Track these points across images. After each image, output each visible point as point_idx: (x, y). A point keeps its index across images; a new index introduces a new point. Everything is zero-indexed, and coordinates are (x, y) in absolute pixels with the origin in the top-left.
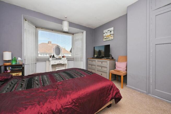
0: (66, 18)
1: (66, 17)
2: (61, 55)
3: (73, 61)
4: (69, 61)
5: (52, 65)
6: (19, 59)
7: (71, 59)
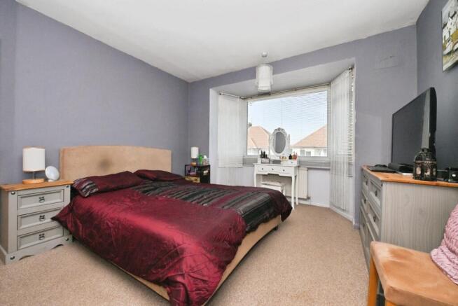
0: (266, 56)
1: (264, 54)
2: (285, 153)
3: (328, 172)
4: (311, 171)
5: (257, 174)
6: (205, 157)
7: (321, 165)
